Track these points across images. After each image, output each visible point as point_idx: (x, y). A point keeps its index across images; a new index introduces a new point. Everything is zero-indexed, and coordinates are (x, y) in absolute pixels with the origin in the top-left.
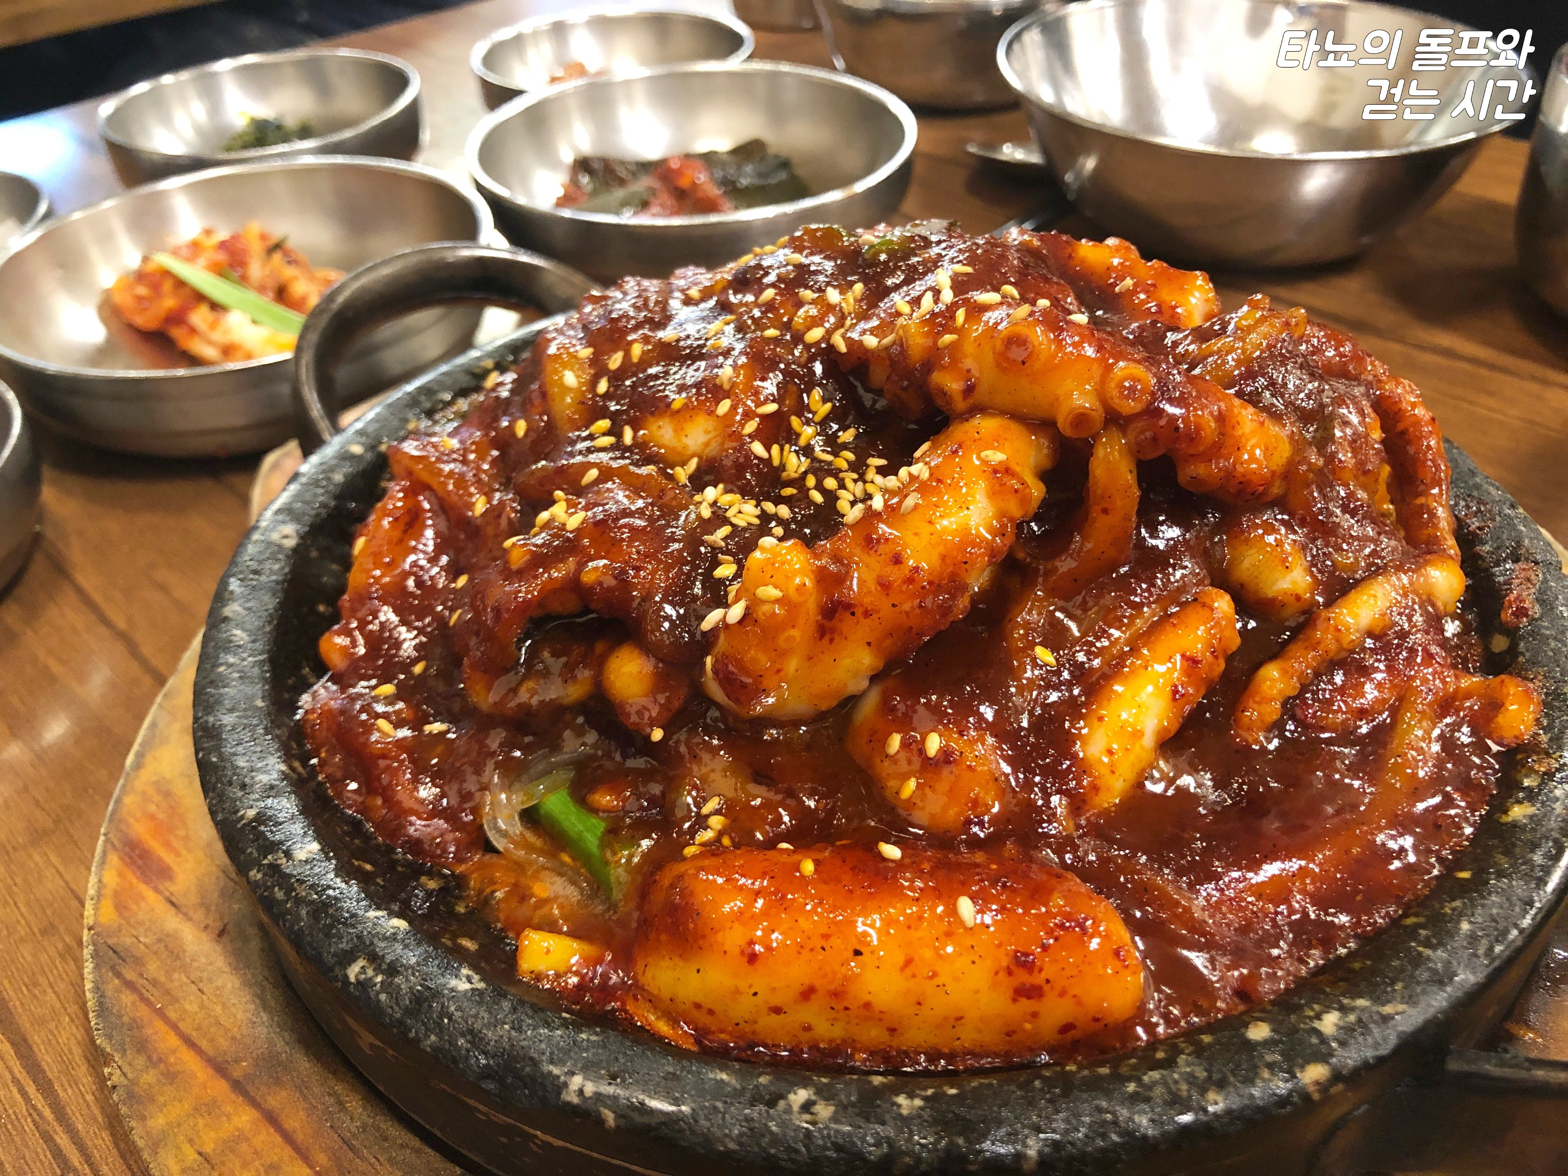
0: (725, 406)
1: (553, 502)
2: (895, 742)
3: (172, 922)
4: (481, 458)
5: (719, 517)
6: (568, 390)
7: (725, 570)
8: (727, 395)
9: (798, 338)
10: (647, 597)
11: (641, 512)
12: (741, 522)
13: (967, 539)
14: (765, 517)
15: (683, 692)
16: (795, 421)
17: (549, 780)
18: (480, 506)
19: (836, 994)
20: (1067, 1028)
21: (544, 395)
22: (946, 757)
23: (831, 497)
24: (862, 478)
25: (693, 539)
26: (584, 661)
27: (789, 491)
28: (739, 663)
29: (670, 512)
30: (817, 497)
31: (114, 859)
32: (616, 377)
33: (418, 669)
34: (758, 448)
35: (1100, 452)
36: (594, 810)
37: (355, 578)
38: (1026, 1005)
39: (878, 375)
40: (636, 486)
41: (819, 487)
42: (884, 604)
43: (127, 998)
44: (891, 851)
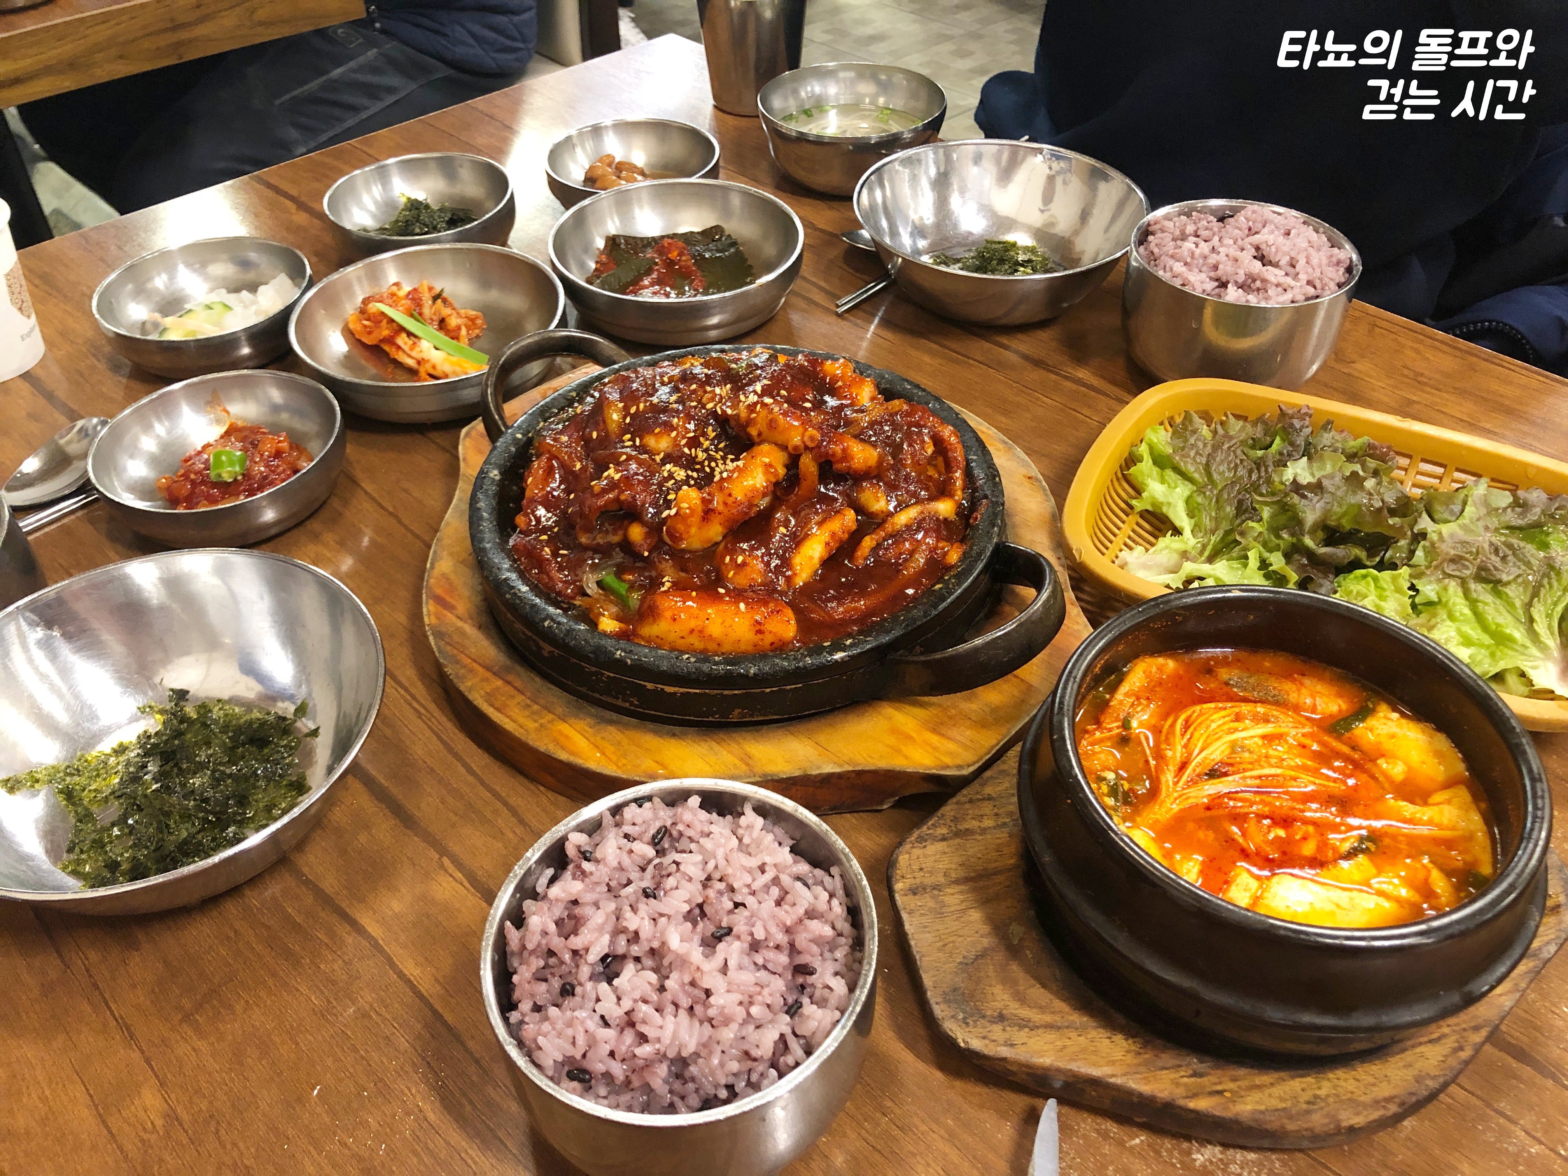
0: (674, 434)
1: (609, 468)
2: (728, 559)
3: (460, 624)
4: (577, 445)
5: (671, 476)
6: (614, 421)
7: (671, 497)
8: (675, 429)
9: (704, 407)
10: (643, 505)
11: (642, 474)
12: (679, 478)
13: (754, 489)
14: (688, 476)
15: (656, 539)
16: (702, 439)
17: (608, 570)
18: (578, 466)
19: (701, 632)
20: (772, 644)
21: (604, 422)
22: (744, 564)
23: (713, 470)
24: (725, 463)
25: (660, 485)
26: (620, 528)
27: (698, 467)
28: (675, 529)
29: (653, 474)
30: (708, 470)
31: (431, 601)
32: (633, 417)
33: (556, 530)
34: (686, 450)
35: (802, 460)
36: (624, 581)
37: (528, 493)
38: (759, 636)
39: (733, 423)
40: (640, 463)
41: (709, 466)
42: (726, 511)
43: (449, 648)
44: (722, 591)
